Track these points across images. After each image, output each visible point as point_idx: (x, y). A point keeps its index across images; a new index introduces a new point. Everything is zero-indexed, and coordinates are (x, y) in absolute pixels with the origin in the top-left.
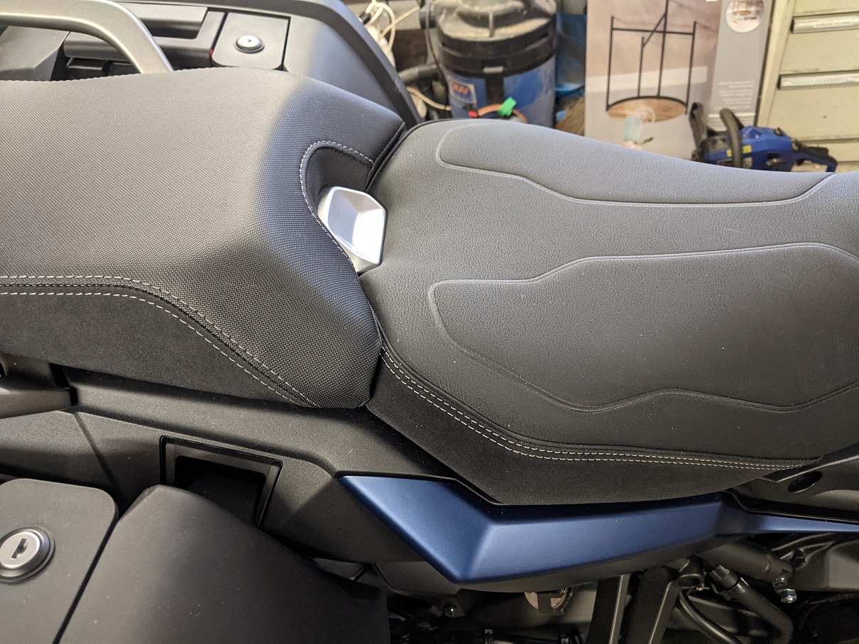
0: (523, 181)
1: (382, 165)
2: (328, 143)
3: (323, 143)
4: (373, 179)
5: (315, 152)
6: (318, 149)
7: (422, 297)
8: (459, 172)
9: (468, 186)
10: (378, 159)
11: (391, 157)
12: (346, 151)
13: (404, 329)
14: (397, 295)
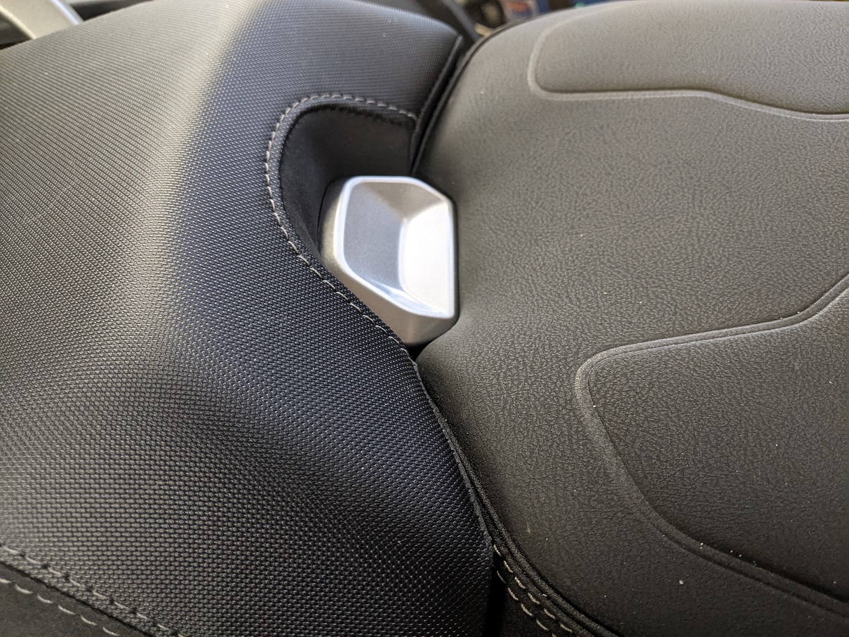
0: (707, 99)
1: (434, 119)
2: (324, 99)
3: (313, 101)
4: (422, 149)
5: (296, 121)
6: (303, 114)
7: (562, 401)
8: (579, 105)
9: (602, 127)
10: (424, 110)
11: (446, 102)
12: (360, 106)
13: (538, 498)
14: (506, 402)
